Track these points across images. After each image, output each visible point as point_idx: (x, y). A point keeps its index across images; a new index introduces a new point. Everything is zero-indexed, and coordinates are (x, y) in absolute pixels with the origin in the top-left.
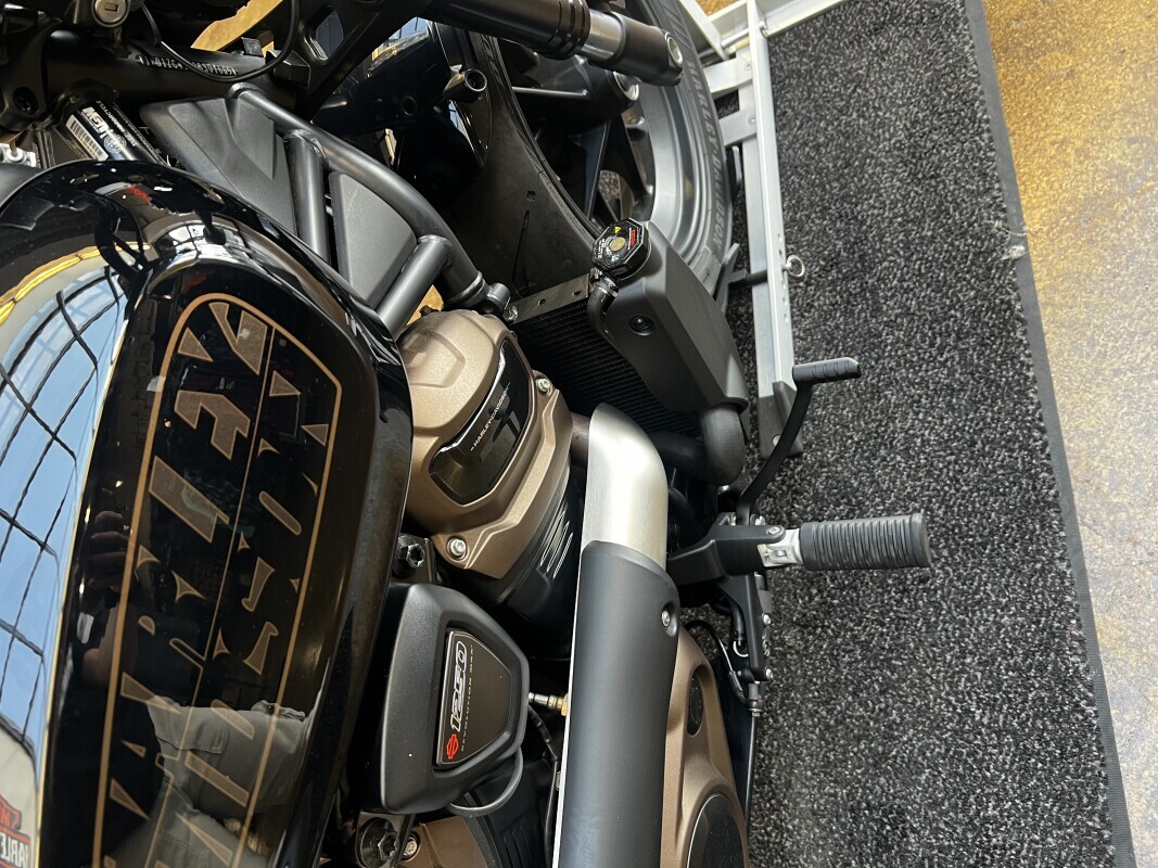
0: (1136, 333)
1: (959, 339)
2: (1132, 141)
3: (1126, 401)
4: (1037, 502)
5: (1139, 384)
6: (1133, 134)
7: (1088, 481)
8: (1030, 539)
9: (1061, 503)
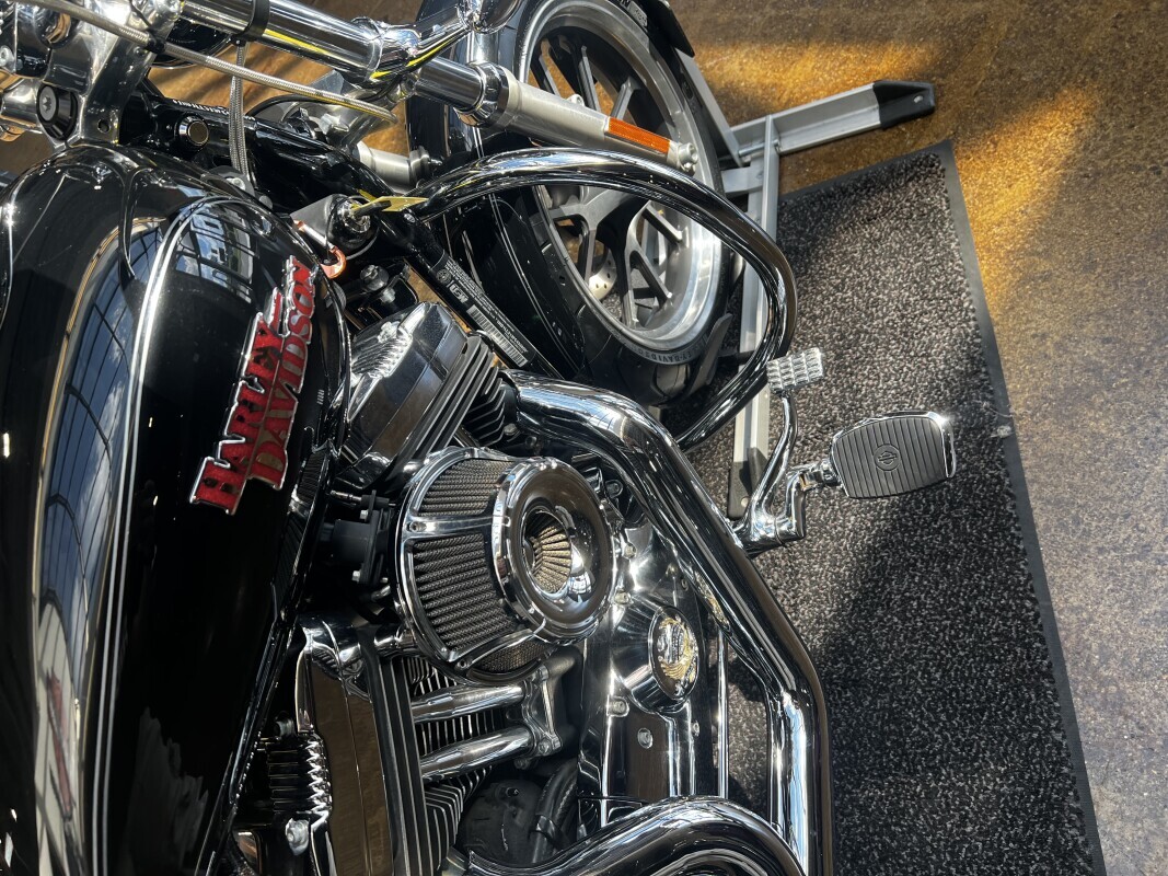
0: (1117, 515)
1: (951, 508)
2: (1106, 341)
3: (1111, 579)
4: (1032, 671)
5: (1123, 562)
6: (1107, 335)
7: (1079, 653)
8: (1027, 707)
9: (1054, 674)
